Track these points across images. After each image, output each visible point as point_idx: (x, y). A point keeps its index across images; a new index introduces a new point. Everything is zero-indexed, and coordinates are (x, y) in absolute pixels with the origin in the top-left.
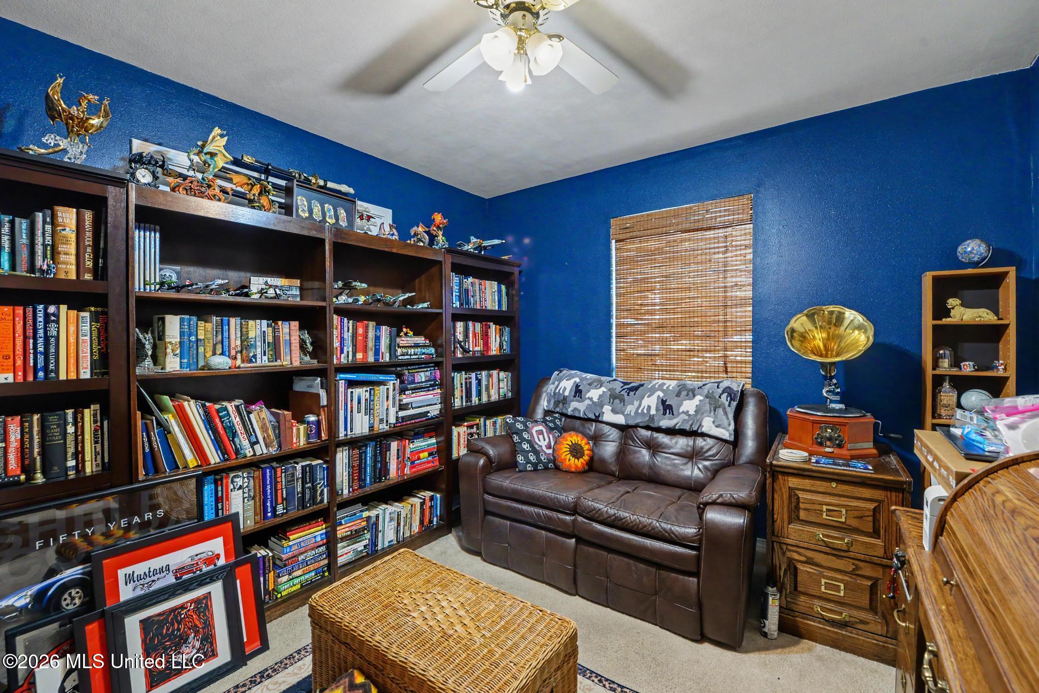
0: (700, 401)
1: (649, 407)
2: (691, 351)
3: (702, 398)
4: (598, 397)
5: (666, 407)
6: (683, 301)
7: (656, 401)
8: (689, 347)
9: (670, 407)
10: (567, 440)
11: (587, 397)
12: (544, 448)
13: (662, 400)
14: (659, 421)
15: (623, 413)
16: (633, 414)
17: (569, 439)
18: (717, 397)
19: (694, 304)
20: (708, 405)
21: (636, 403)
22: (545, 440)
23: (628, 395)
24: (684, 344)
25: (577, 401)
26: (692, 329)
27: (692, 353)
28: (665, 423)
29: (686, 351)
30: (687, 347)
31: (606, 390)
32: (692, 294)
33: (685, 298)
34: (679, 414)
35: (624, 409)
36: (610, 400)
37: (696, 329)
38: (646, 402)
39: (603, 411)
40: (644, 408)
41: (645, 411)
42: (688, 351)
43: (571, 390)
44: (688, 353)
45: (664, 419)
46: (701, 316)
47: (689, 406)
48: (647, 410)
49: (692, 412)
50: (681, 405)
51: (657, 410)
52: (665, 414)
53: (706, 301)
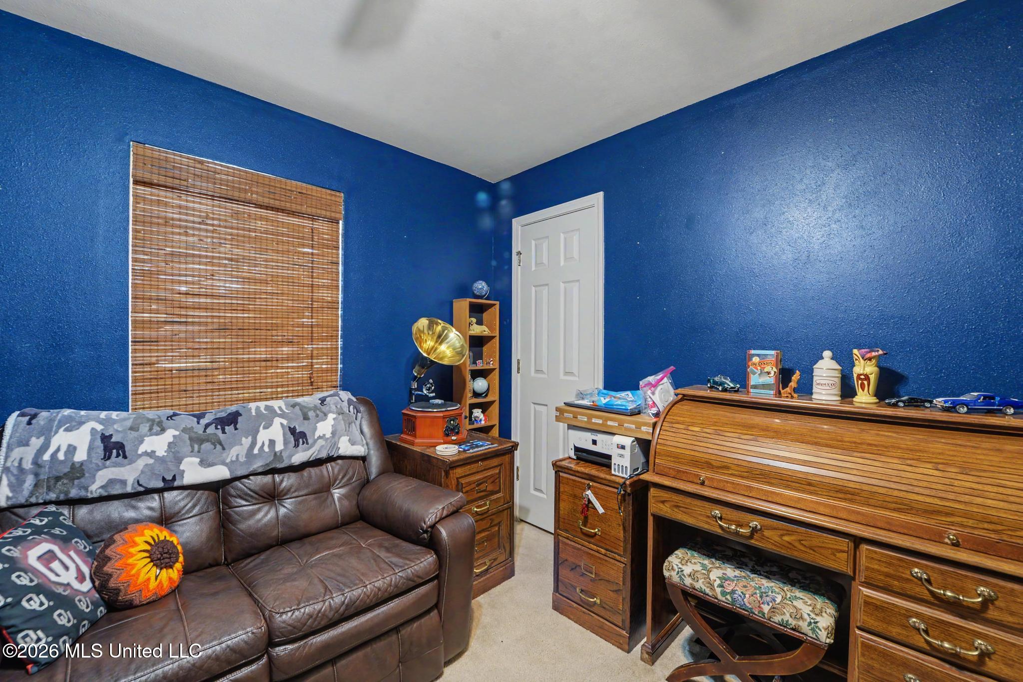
0: (334, 419)
1: (272, 443)
2: (269, 361)
3: (334, 416)
4: (166, 448)
5: (298, 437)
6: (257, 296)
7: (281, 432)
8: (265, 356)
9: (303, 435)
10: (135, 544)
11: (140, 452)
12: (76, 585)
13: (289, 427)
14: (291, 456)
15: (224, 463)
16: (242, 459)
17: (138, 539)
18: (348, 412)
19: (272, 302)
20: (342, 422)
21: (246, 441)
22: (67, 568)
23: (224, 432)
24: (261, 352)
25: (116, 465)
26: (269, 333)
27: (269, 364)
28: (299, 457)
29: (260, 361)
30: (263, 356)
31: (177, 433)
32: (269, 289)
33: (261, 293)
34: (315, 441)
35: (224, 455)
36: (192, 447)
37: (274, 333)
38: (264, 436)
39: (182, 467)
40: (263, 444)
41: (266, 449)
42: (264, 361)
43: (90, 449)
44: (263, 364)
45: (297, 452)
46: (282, 318)
47: (324, 428)
48: (269, 446)
49: (328, 435)
50: (315, 429)
51: (286, 443)
52: (297, 445)
53: (288, 300)
